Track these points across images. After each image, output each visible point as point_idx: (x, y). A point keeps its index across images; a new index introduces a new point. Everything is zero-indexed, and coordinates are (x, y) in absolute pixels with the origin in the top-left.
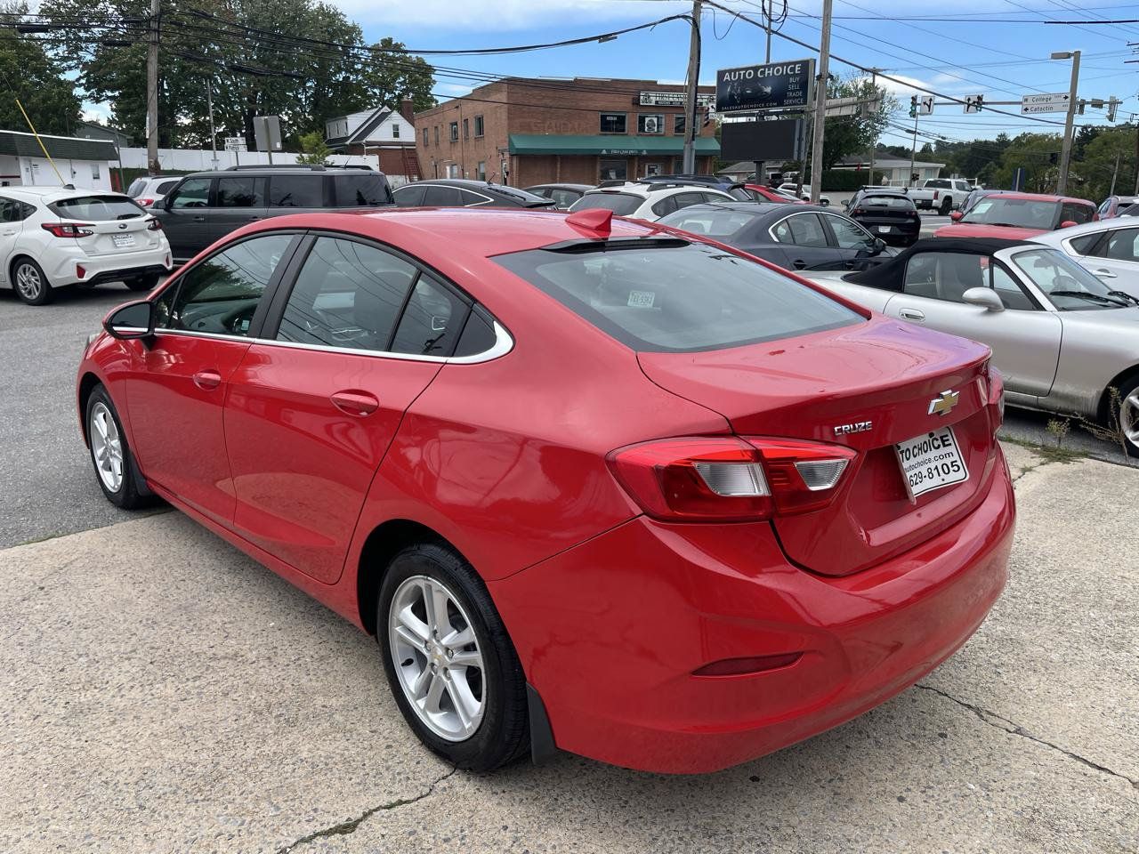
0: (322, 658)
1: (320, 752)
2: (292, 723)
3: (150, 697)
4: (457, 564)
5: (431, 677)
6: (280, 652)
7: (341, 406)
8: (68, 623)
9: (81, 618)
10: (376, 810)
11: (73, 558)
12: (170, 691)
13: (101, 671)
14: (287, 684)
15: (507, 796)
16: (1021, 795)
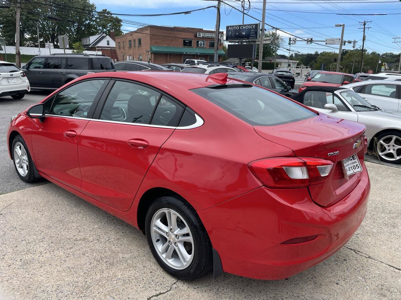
0: (118, 239)
1: (125, 275)
2: (112, 264)
3: (54, 256)
4: (182, 204)
5: (169, 246)
6: (101, 237)
7: (132, 145)
8: (15, 228)
9: (20, 225)
10: (152, 297)
11: (11, 202)
12: (62, 254)
13: (32, 247)
14: (107, 249)
15: (199, 289)
16: (376, 280)
